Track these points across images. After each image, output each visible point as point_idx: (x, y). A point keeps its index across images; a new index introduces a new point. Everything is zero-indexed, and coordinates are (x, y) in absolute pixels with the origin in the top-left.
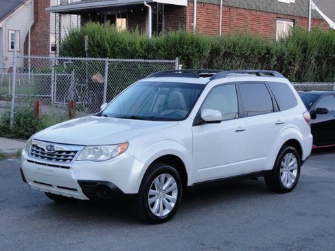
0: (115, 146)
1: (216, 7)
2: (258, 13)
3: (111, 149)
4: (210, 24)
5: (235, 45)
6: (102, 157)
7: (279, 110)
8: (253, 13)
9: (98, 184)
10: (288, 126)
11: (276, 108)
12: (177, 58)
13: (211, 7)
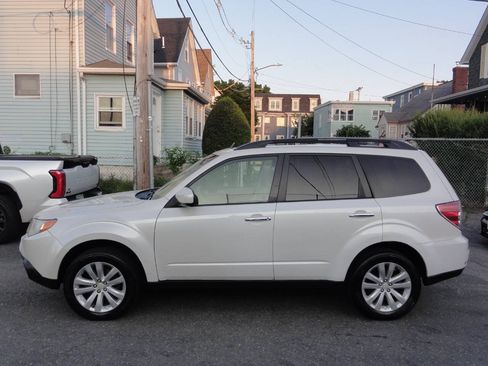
7: (373, 197)
10: (386, 220)
11: (364, 193)
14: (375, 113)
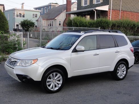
0: (31, 60)
1: (118, 11)
2: (134, 13)
3: (30, 62)
4: (116, 17)
5: (121, 23)
6: (27, 65)
7: (118, 47)
8: (132, 13)
9: (23, 76)
10: (122, 53)
11: (116, 46)
12: (99, 27)
13: (117, 11)
14: (34, 15)
